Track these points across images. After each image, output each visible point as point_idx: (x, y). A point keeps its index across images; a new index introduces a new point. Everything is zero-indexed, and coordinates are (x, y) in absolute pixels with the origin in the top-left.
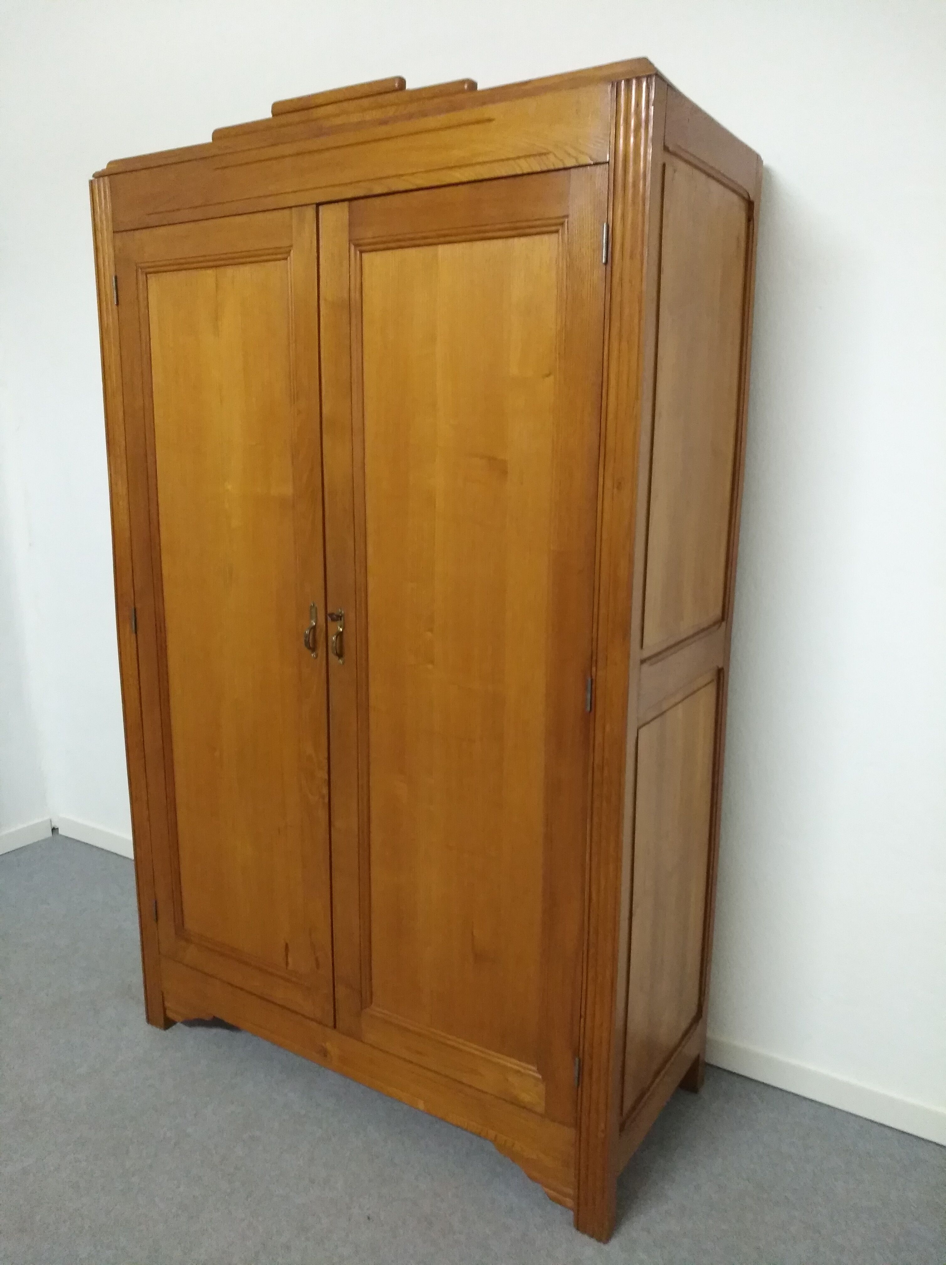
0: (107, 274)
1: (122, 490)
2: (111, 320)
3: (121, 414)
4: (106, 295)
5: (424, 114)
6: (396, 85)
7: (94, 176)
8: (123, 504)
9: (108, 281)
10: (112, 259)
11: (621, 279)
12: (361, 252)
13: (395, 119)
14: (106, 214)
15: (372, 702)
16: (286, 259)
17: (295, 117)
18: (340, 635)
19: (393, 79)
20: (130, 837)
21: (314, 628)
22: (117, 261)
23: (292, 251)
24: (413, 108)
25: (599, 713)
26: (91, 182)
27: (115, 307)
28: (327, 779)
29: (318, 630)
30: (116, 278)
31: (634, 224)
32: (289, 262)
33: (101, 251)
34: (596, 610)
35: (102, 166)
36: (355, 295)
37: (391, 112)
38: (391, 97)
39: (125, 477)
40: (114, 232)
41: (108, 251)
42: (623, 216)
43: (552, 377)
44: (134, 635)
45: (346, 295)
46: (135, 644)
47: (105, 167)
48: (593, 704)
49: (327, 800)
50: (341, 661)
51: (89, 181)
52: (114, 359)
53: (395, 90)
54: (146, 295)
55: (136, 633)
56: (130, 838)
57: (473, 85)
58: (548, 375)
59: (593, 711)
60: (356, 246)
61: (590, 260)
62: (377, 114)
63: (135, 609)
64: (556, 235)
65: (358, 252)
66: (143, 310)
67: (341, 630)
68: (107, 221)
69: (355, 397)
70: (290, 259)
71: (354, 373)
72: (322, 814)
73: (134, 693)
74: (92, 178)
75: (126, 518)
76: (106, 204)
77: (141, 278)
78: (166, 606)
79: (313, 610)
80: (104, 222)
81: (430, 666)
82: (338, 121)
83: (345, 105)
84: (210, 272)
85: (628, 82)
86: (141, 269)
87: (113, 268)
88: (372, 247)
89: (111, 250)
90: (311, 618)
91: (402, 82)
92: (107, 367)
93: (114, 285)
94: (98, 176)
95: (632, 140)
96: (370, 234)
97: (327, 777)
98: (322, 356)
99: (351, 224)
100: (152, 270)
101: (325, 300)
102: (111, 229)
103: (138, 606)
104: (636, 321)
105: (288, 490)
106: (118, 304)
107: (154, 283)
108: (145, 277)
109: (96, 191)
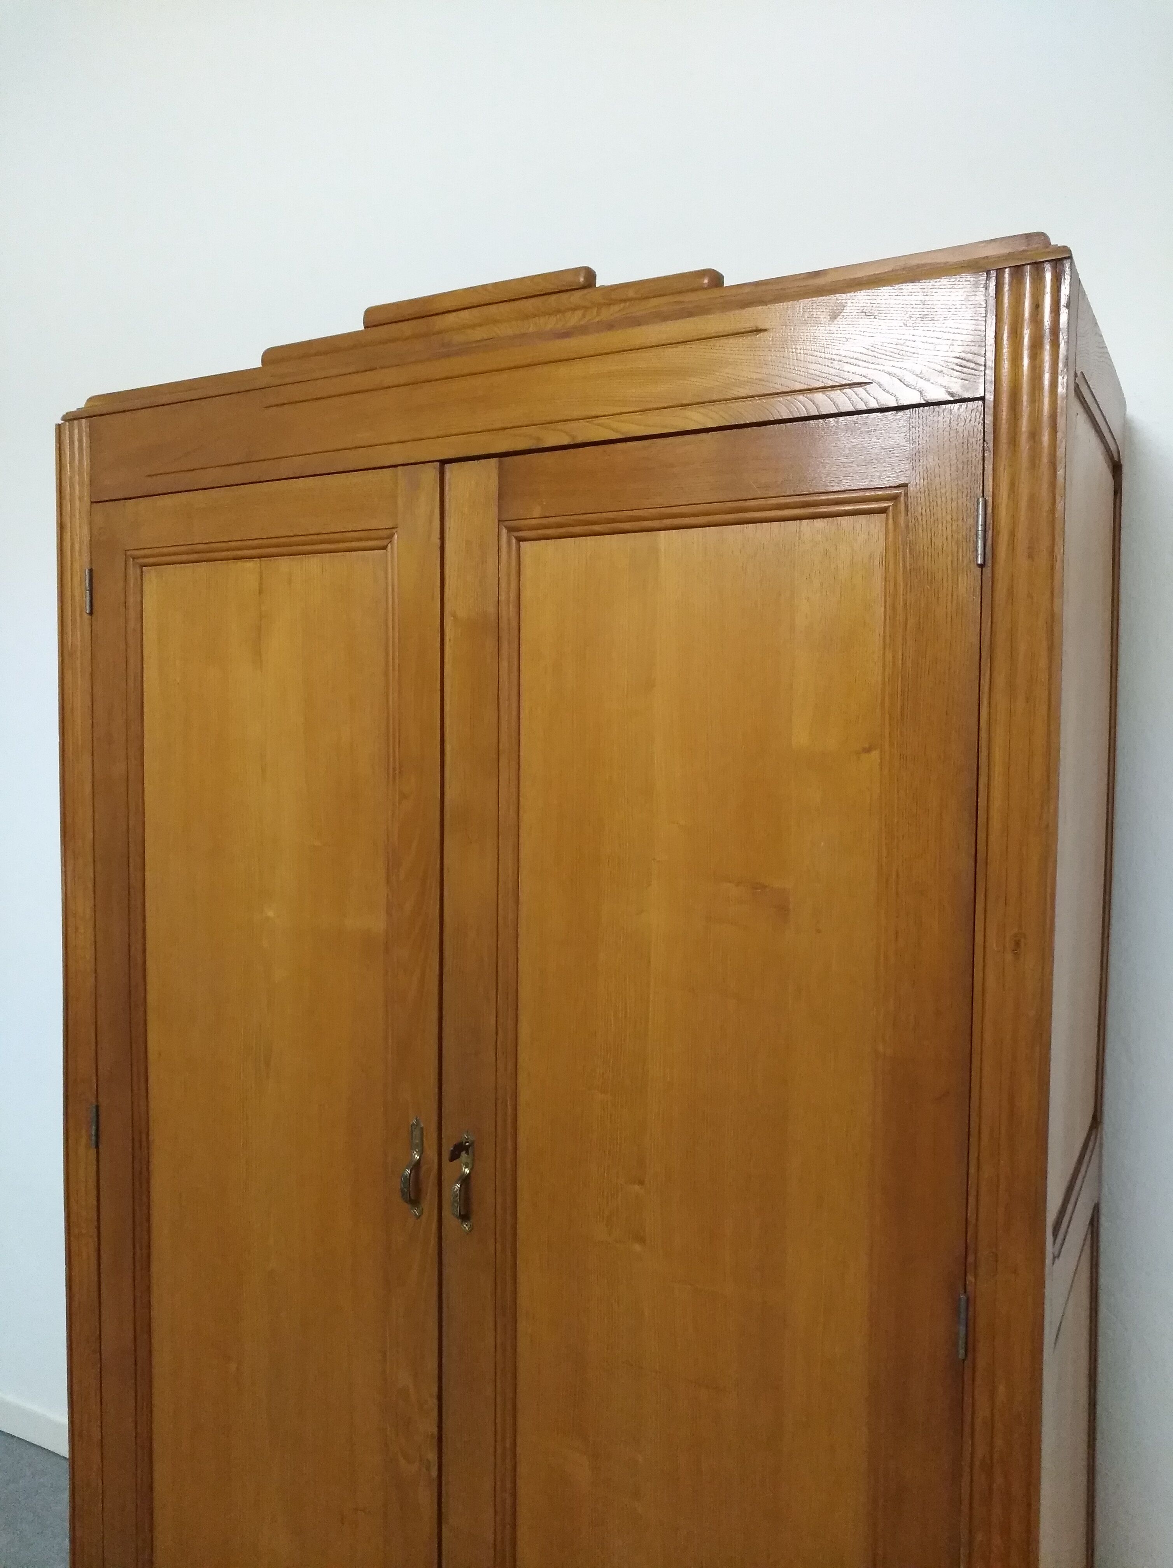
0: (77, 566)
1: (84, 907)
2: (79, 638)
3: (88, 788)
4: (73, 596)
5: (636, 322)
6: (582, 279)
7: (64, 418)
8: (85, 935)
9: (77, 580)
10: (86, 539)
11: (1011, 592)
12: (520, 540)
13: (582, 330)
14: (80, 473)
15: (523, 1301)
16: (384, 548)
17: (407, 328)
18: (466, 1181)
19: (576, 271)
20: (63, 1418)
21: (417, 1166)
22: (94, 545)
23: (396, 536)
24: (613, 312)
25: (982, 1363)
26: (59, 427)
27: (86, 617)
28: (436, 1433)
29: (424, 1169)
30: (91, 571)
31: (1033, 499)
32: (389, 554)
33: (69, 529)
34: (972, 1170)
35: (78, 403)
36: (508, 612)
37: (573, 319)
38: (576, 297)
39: (90, 885)
40: (92, 502)
41: (81, 532)
42: (1013, 485)
43: (875, 754)
44: (93, 1151)
45: (492, 610)
46: (95, 1168)
47: (82, 405)
48: (970, 1347)
49: (434, 1473)
50: (466, 1227)
51: (56, 425)
52: (80, 702)
53: (583, 287)
54: (139, 599)
55: (97, 1147)
56: (64, 1420)
57: (716, 279)
58: (868, 750)
59: (970, 1356)
60: (510, 530)
61: (950, 558)
62: (550, 323)
63: (97, 1107)
64: (884, 515)
65: (514, 540)
66: (132, 624)
67: (467, 1171)
68: (81, 484)
69: (504, 776)
70: (392, 548)
71: (504, 738)
72: (425, 1497)
73: (88, 1248)
74: (61, 422)
75: (89, 954)
76: (81, 461)
77: (133, 572)
78: (152, 1104)
79: (417, 1133)
80: (77, 487)
81: (637, 1247)
82: (479, 334)
83: (493, 309)
84: (250, 565)
85: (1017, 271)
86: (134, 559)
87: (86, 558)
88: (541, 532)
89: (86, 530)
90: (412, 1148)
91: (590, 275)
92: (68, 707)
93: (87, 584)
94: (71, 418)
95: (1026, 362)
96: (537, 511)
97: (435, 1430)
98: (447, 708)
99: (501, 496)
100: (151, 560)
101: (454, 616)
102: (87, 499)
103: (104, 1101)
104: (1043, 663)
105: (377, 923)
106: (91, 613)
107: (153, 581)
108: (138, 571)
109: (67, 442)
